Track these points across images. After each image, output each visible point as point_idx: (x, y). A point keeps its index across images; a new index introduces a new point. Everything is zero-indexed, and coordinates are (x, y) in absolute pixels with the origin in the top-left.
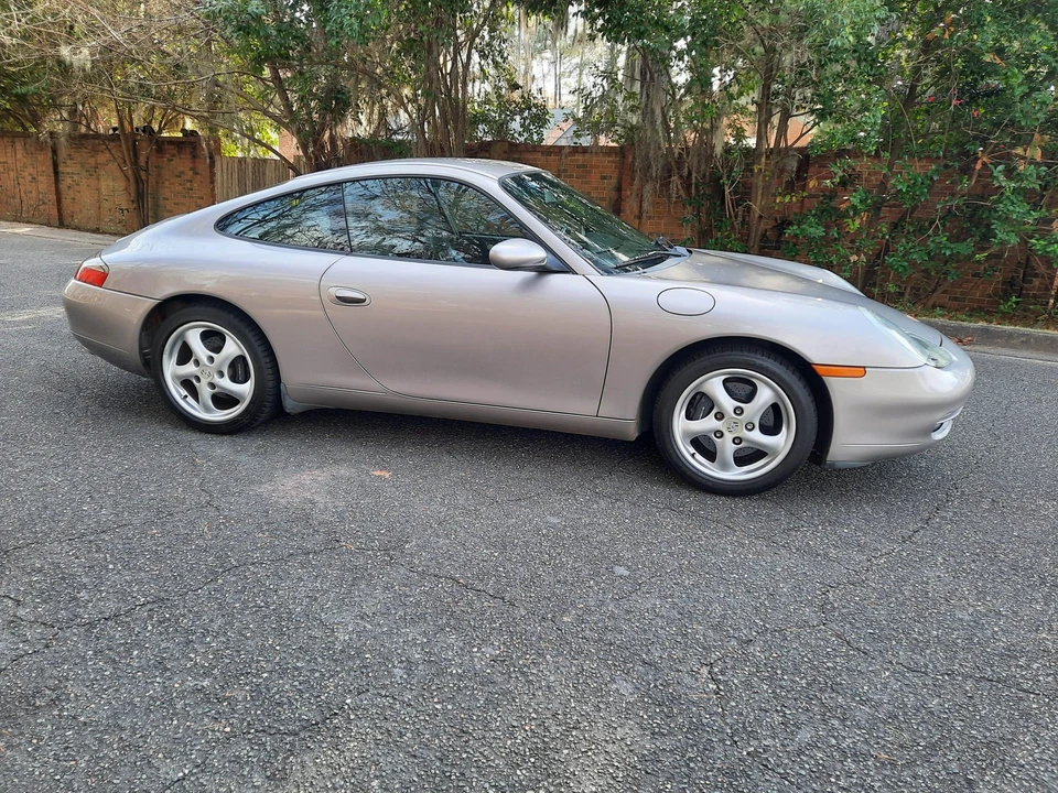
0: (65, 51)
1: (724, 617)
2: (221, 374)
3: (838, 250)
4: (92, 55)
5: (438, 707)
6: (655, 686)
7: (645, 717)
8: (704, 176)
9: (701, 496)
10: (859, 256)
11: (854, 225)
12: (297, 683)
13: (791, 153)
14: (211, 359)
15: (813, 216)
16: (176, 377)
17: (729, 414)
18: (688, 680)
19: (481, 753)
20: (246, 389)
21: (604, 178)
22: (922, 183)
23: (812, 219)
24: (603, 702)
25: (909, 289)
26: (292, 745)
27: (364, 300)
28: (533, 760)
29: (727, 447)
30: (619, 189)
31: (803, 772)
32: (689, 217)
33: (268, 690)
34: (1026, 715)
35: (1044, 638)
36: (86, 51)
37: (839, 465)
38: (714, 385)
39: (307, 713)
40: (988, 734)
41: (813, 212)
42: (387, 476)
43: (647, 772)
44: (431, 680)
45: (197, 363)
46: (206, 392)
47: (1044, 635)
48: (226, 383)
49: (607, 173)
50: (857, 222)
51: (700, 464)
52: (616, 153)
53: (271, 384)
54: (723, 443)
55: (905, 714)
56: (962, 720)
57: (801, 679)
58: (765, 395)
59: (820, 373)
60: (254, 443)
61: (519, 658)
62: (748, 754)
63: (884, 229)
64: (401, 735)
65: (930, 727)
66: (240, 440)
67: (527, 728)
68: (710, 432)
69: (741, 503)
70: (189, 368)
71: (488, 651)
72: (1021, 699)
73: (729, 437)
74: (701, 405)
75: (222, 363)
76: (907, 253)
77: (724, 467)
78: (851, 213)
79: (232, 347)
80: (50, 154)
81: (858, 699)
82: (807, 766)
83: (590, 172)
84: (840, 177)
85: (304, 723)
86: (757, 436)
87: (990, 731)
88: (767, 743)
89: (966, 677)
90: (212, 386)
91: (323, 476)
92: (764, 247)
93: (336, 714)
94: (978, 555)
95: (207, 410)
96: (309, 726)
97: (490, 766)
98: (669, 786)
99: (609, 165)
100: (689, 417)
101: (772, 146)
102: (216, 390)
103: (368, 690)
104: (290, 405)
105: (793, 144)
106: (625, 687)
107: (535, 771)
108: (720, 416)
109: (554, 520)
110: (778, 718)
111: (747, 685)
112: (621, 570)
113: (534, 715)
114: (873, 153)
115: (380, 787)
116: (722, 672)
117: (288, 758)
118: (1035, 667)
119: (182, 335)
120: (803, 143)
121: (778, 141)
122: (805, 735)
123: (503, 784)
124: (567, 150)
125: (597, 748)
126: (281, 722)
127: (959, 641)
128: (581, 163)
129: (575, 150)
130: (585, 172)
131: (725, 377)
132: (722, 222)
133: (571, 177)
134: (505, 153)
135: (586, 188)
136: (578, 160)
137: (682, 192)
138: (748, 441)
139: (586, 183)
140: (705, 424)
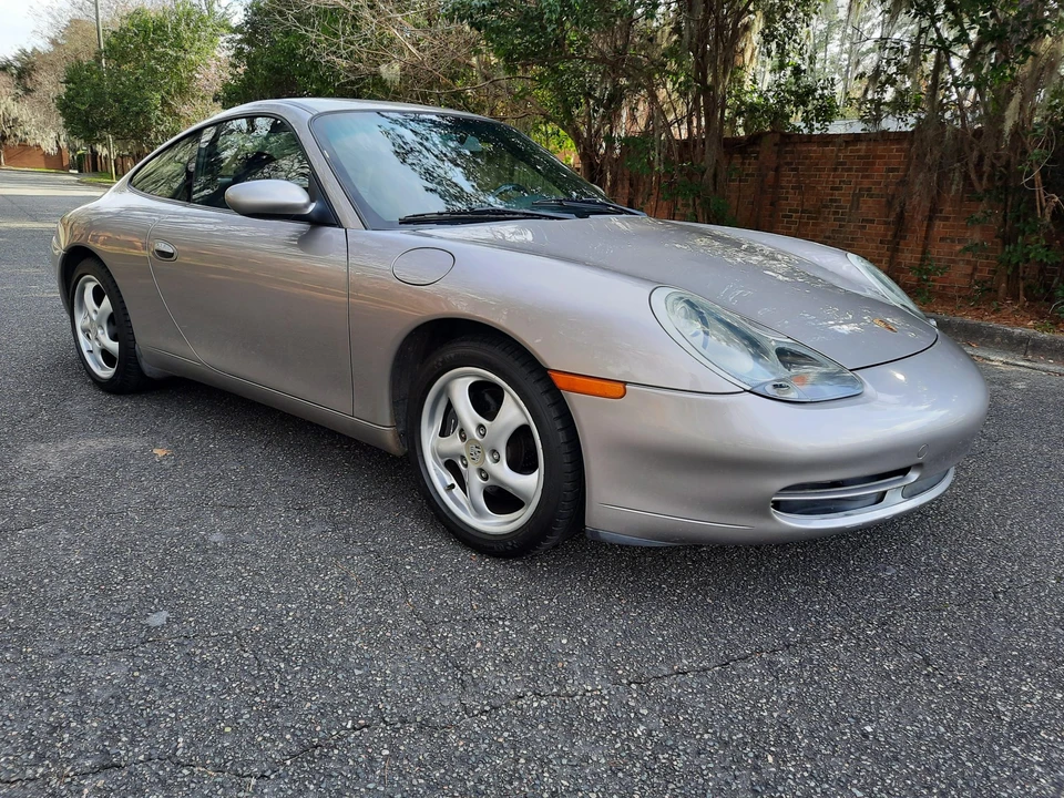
2: (103, 331)
14: (97, 313)
17: (471, 435)
20: (116, 348)
21: (888, 170)
27: (171, 255)
29: (474, 484)
32: (978, 215)
37: (604, 535)
38: (458, 389)
45: (90, 317)
46: (97, 347)
48: (107, 340)
49: (894, 163)
52: (908, 140)
53: (132, 344)
54: (469, 474)
59: (557, 384)
68: (457, 455)
70: (87, 321)
73: (473, 467)
75: (102, 319)
79: (106, 302)
83: (874, 163)
86: (504, 473)
90: (100, 342)
94: (726, 744)
95: (102, 368)
99: (896, 155)
100: (442, 433)
102: (103, 347)
104: (147, 367)
108: (463, 435)
119: (83, 290)
128: (862, 154)
129: (856, 138)
130: (868, 163)
131: (471, 380)
132: (1029, 223)
133: (850, 170)
134: (775, 145)
135: (866, 183)
136: (859, 150)
137: (976, 184)
138: (495, 478)
139: (867, 177)
140: (454, 443)
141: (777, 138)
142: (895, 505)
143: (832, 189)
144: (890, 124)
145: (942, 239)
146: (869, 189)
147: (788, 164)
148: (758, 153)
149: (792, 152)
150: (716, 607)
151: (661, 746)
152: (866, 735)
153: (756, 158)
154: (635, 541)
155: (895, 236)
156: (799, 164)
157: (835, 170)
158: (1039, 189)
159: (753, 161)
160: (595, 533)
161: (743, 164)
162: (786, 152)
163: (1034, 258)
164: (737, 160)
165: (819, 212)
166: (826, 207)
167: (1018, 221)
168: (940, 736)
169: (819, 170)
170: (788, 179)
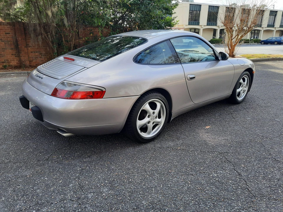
21: (6, 33)
49: (7, 31)
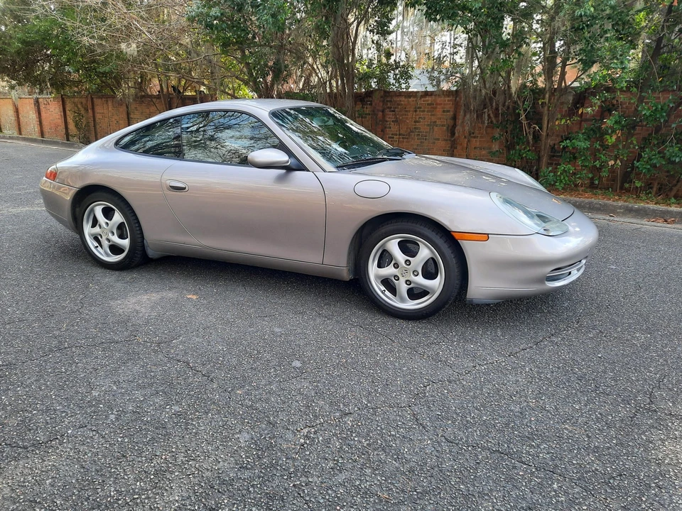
0: (123, 46)
1: (344, 397)
2: (113, 234)
3: (600, 157)
4: (137, 47)
5: (120, 440)
6: (265, 438)
7: (244, 456)
8: (508, 108)
9: (385, 319)
10: (615, 161)
11: (611, 140)
12: (48, 418)
13: (569, 90)
14: (107, 224)
15: (583, 134)
16: (91, 235)
17: (402, 265)
18: (289, 436)
19: (124, 470)
20: (125, 243)
21: (444, 111)
22: (662, 109)
23: (581, 135)
24: (223, 445)
25: (656, 184)
26: (19, 454)
27: (185, 188)
28: (152, 477)
29: (403, 288)
30: (454, 118)
31: (322, 501)
32: (497, 136)
33: (30, 421)
34: (510, 479)
35: (566, 428)
36: (134, 46)
37: (475, 301)
38: (393, 245)
39: (41, 437)
40: (472, 489)
41: (583, 131)
42: (195, 297)
43: (219, 491)
44: (128, 423)
45: (100, 226)
46: (106, 244)
47: (566, 426)
48: (116, 239)
49: (447, 108)
50: (614, 139)
51: (387, 297)
52: (453, 95)
53: (139, 240)
54: (399, 284)
55: (422, 469)
56: (459, 478)
57: (366, 441)
58: (425, 252)
59: (457, 238)
60: (127, 276)
61: (191, 414)
62: (294, 485)
63: (635, 142)
64: (86, 454)
65: (433, 480)
66: (124, 274)
67: (163, 457)
68: (391, 276)
69: (411, 325)
70: (97, 230)
71: (176, 408)
72: (514, 467)
73: (402, 280)
74: (385, 259)
75: (112, 227)
76: (650, 159)
77: (402, 300)
78: (610, 131)
79: (118, 218)
80: (125, 108)
81: (395, 457)
82: (327, 497)
83: (436, 108)
84: (599, 106)
85: (35, 442)
86: (420, 280)
87: (474, 485)
88: (310, 480)
89: (483, 448)
90: (109, 240)
91: (155, 297)
92: (554, 156)
93: (57, 438)
94: (559, 368)
95: (108, 255)
96: (37, 445)
97: (124, 478)
98: (226, 501)
99: (448, 103)
100: (380, 266)
101: (556, 87)
102: (111, 243)
103: (86, 426)
104: (151, 253)
105: (571, 84)
106: (244, 438)
107: (149, 484)
108: (396, 266)
109: (277, 330)
110: (331, 464)
111: (327, 442)
112: (297, 364)
113: (174, 450)
114: (625, 89)
115: (50, 484)
116: (315, 433)
117: (10, 461)
118: (542, 447)
119: (92, 210)
120: (576, 84)
121: (560, 84)
122: (341, 477)
123: (123, 490)
124: (420, 94)
125: (198, 473)
126: (23, 440)
127: (498, 425)
128: (430, 102)
129: (426, 94)
130: (433, 108)
131: (399, 240)
132: (520, 139)
133: (424, 111)
134: (381, 97)
135: (433, 119)
136: (428, 101)
137: (493, 119)
138: (415, 283)
139: (433, 115)
140: (389, 271)
141: (382, 93)
142: (575, 274)
143: (415, 122)
144: (445, 86)
145: (475, 148)
146: (435, 122)
147: (388, 108)
148: (371, 101)
149: (391, 101)
150: (516, 326)
151: (538, 372)
152: (600, 357)
153: (371, 104)
154: (491, 301)
155: (451, 147)
156: (396, 108)
157: (416, 111)
158: (525, 122)
159: (368, 106)
160: (471, 301)
161: (363, 108)
162: (387, 101)
163: (526, 157)
164: (359, 107)
165: (409, 135)
166: (412, 132)
167: (514, 138)
168: (623, 354)
169: (406, 111)
170: (390, 117)
